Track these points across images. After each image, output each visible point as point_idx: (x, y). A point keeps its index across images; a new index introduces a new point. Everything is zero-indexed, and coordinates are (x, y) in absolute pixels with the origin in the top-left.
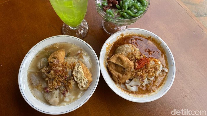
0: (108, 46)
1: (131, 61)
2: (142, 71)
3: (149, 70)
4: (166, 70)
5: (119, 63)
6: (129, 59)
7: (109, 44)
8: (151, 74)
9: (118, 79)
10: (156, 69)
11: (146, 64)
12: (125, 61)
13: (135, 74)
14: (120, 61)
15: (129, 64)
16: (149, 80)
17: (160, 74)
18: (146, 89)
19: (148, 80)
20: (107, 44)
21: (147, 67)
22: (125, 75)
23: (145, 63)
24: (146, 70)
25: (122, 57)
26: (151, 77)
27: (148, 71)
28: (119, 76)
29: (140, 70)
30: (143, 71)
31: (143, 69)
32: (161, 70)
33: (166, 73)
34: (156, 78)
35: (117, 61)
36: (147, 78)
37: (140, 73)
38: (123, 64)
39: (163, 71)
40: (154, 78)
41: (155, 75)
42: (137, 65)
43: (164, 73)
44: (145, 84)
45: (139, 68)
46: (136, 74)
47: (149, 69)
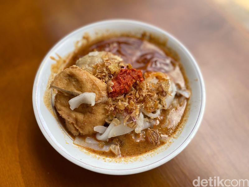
0: (54, 62)
1: (100, 78)
2: (127, 100)
3: (144, 95)
4: (186, 94)
5: (73, 87)
6: (97, 76)
7: (57, 58)
8: (151, 104)
9: (75, 126)
10: (162, 93)
11: (136, 83)
12: (84, 80)
13: (113, 108)
14: (74, 83)
15: (96, 85)
16: (149, 118)
17: (172, 105)
18: (143, 140)
19: (147, 119)
20: (53, 58)
21: (141, 89)
22: (89, 114)
23: (134, 81)
24: (137, 95)
25: (77, 72)
26: (154, 112)
27: (142, 98)
28: (76, 120)
29: (122, 97)
30: (130, 99)
31: (131, 94)
32: (173, 94)
33: (187, 99)
34: (165, 112)
35: (68, 84)
36: (143, 113)
37: (123, 104)
38: (81, 87)
39: (178, 96)
40: (159, 112)
41: (160, 106)
42: (113, 83)
43: (182, 99)
44: (141, 129)
45: (118, 89)
46: (115, 108)
47: (145, 93)
